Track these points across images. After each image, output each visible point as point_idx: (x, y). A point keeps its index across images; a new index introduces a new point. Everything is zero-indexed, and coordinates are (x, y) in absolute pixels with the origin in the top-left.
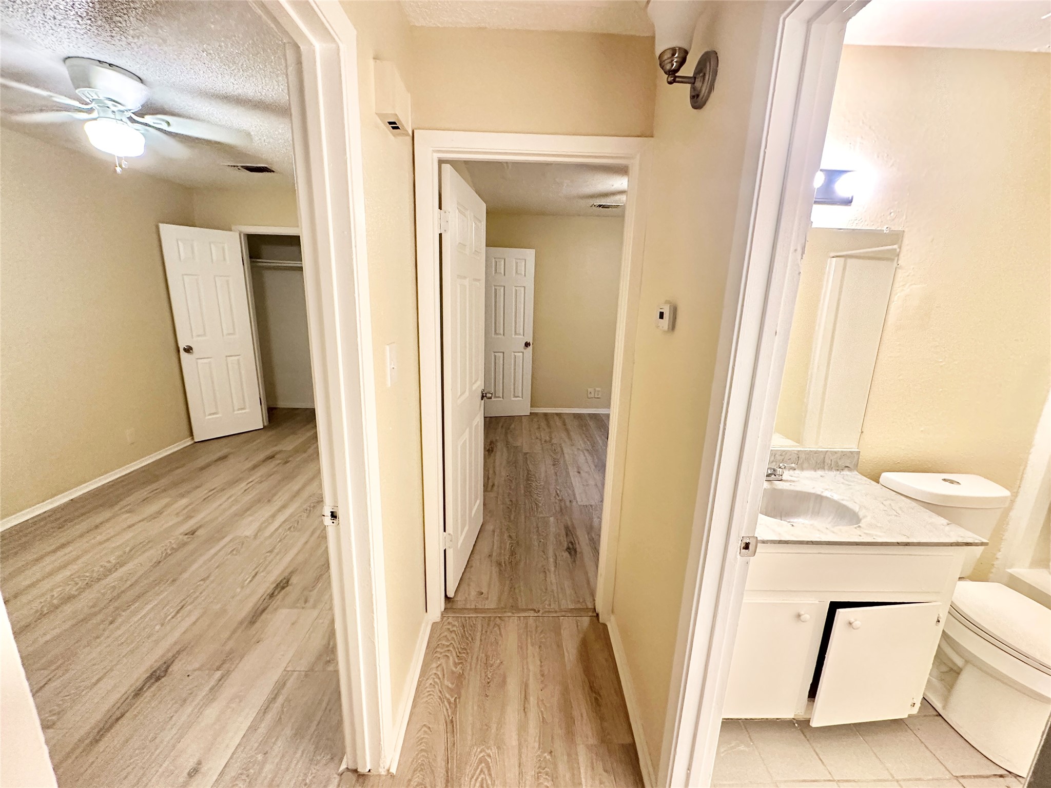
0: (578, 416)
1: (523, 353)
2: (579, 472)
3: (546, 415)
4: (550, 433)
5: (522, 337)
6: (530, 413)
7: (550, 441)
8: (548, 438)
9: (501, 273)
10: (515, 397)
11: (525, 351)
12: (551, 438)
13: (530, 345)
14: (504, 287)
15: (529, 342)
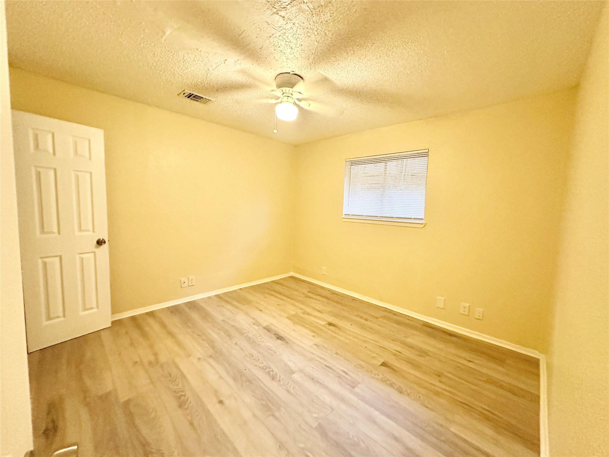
0: (175, 310)
1: (94, 253)
2: (221, 402)
3: (133, 319)
4: (151, 346)
5: (91, 233)
6: (113, 323)
7: (157, 360)
8: (152, 358)
9: (46, 151)
10: (85, 309)
11: (96, 250)
12: (155, 354)
13: (105, 242)
14: (55, 170)
15: (103, 239)
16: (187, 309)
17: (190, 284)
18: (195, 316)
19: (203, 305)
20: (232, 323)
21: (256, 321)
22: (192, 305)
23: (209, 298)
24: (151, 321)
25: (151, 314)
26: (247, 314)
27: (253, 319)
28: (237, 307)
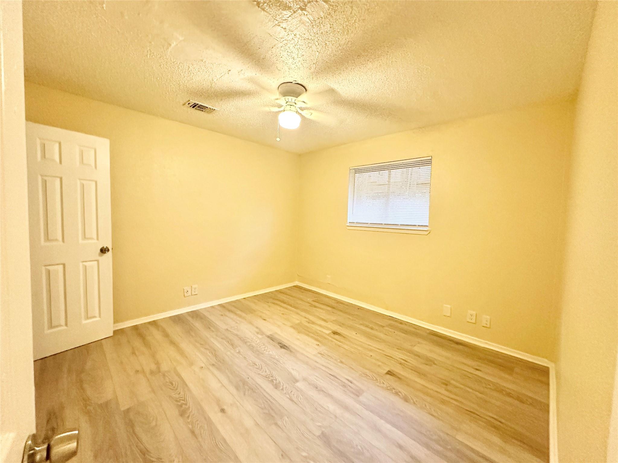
0: (178, 319)
1: (98, 261)
2: (223, 411)
3: (136, 328)
4: (153, 356)
5: (96, 241)
6: (115, 332)
7: (159, 368)
8: (153, 367)
9: (53, 160)
10: (87, 318)
11: (100, 258)
12: (158, 364)
13: (108, 250)
14: (61, 179)
15: (106, 247)
16: (190, 319)
17: (193, 293)
18: (197, 325)
19: (206, 314)
20: (236, 332)
21: (260, 330)
22: (195, 314)
23: (212, 307)
24: (153, 330)
25: (154, 323)
26: (251, 323)
27: (257, 328)
28: (240, 316)
